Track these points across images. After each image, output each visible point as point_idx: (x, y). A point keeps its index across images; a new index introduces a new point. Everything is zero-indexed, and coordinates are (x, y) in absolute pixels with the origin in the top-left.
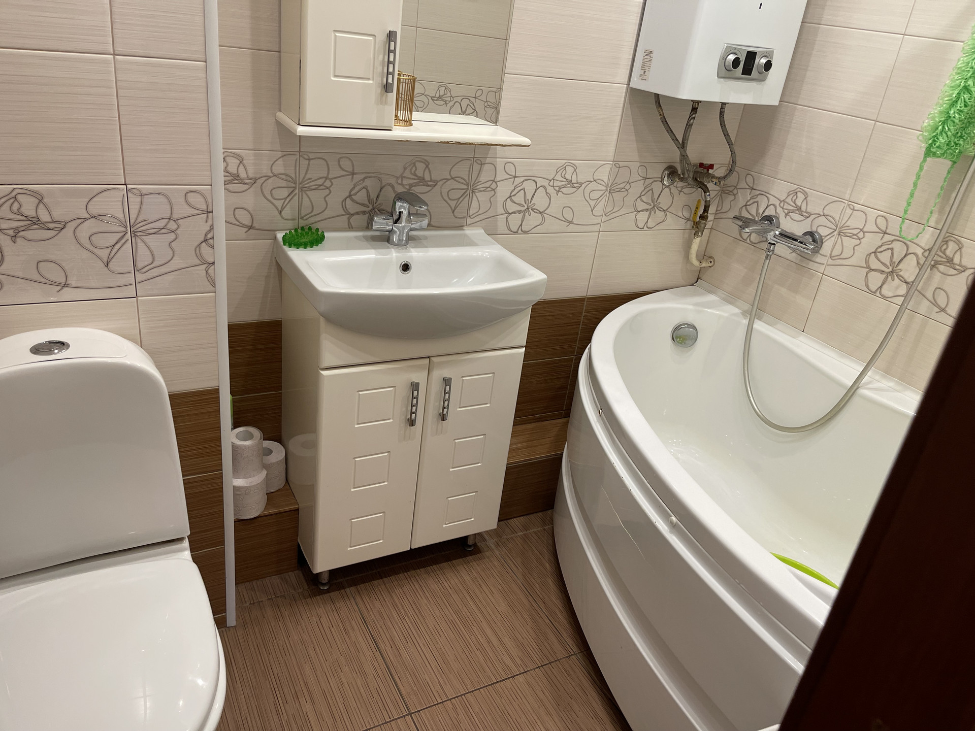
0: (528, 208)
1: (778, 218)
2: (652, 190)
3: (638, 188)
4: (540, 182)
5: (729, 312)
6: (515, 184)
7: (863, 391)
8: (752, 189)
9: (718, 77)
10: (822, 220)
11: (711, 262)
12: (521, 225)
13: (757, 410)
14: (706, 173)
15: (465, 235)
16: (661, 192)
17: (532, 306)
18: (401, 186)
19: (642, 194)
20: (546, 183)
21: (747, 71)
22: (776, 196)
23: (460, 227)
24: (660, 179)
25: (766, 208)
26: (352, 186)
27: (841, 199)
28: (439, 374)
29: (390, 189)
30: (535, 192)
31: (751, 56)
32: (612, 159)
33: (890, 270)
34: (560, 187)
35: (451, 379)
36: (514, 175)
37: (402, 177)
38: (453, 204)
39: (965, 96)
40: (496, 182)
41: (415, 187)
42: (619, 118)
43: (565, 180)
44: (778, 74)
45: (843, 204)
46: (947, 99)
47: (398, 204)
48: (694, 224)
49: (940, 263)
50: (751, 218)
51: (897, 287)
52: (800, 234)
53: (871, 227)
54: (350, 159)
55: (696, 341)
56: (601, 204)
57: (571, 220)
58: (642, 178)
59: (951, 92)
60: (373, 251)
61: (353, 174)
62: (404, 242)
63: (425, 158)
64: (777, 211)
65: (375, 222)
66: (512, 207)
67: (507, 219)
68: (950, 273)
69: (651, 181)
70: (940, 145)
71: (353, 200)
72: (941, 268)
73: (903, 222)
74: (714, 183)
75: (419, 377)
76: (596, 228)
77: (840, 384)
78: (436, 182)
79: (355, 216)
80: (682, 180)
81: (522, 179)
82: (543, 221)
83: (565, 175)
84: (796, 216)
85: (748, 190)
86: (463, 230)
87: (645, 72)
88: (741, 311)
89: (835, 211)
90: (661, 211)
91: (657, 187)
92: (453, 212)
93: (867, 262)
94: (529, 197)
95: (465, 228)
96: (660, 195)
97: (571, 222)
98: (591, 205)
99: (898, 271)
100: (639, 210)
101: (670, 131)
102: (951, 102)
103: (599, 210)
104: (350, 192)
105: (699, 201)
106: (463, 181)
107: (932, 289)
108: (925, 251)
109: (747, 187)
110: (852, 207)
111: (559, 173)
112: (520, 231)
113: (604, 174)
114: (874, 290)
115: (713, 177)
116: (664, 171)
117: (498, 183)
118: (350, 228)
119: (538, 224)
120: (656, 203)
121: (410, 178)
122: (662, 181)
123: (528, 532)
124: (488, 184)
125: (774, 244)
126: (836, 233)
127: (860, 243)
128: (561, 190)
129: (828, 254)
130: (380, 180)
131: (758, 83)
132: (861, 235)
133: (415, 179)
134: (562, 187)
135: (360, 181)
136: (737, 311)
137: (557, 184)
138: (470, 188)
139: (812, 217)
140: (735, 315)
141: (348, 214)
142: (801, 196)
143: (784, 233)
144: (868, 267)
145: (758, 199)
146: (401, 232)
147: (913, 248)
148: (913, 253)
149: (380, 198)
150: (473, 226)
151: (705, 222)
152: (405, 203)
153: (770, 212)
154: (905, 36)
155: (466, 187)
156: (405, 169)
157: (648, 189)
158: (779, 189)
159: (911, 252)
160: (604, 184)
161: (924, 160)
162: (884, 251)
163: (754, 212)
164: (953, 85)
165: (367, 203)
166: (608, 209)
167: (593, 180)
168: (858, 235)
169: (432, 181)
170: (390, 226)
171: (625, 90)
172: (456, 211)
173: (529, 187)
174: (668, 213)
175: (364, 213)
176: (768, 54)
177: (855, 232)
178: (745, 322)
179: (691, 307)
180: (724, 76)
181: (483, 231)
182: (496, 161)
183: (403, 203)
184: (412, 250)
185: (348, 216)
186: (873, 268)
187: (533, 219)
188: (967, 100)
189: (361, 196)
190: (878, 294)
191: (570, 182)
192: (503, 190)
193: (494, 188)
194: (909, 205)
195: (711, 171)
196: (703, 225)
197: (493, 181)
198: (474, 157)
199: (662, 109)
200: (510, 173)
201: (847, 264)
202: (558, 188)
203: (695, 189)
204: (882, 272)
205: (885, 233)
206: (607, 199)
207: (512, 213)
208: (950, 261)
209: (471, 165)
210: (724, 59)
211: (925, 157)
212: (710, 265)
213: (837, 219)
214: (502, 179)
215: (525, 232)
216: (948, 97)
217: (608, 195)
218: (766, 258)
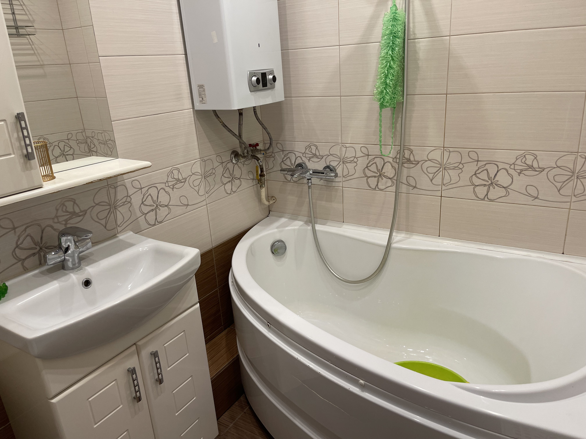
0: (157, 206)
1: (305, 164)
2: (228, 168)
3: (220, 170)
4: (159, 186)
5: (297, 225)
6: (143, 193)
7: (394, 245)
8: (283, 151)
9: (251, 91)
10: (331, 158)
11: (274, 199)
12: (156, 219)
13: (338, 276)
14: (255, 150)
15: (121, 240)
16: (234, 168)
17: (195, 274)
18: (58, 224)
19: (224, 173)
20: (163, 186)
21: (265, 85)
22: (299, 151)
23: (114, 236)
24: (230, 161)
25: (296, 159)
26: (17, 238)
27: (337, 144)
28: (145, 353)
29: (50, 229)
30: (158, 194)
31: (264, 75)
32: (198, 157)
33: (379, 174)
34: (173, 185)
35: (157, 351)
36: (140, 187)
37: (57, 217)
38: (103, 222)
39: (392, 71)
40: (129, 197)
41: (70, 221)
42: (195, 130)
43: (175, 180)
44: (279, 83)
45: (340, 146)
46: (383, 75)
47: (63, 239)
48: (258, 181)
49: (404, 163)
50: (289, 168)
51: (386, 183)
52: (322, 169)
53: (359, 154)
54: (8, 218)
55: (286, 250)
56: (202, 187)
57: (187, 204)
58: (220, 164)
59: (383, 71)
60: (55, 282)
61: (14, 228)
62: (77, 265)
63: (69, 197)
64: (303, 159)
65: (49, 259)
66: (145, 209)
67: (145, 218)
68: (411, 167)
69: (226, 163)
70: (387, 101)
71: (22, 249)
72: (405, 165)
73: (381, 147)
74: (262, 154)
75: (133, 362)
76: (204, 203)
77: (380, 246)
78: (85, 212)
79: (27, 260)
80: (244, 157)
81: (147, 188)
82: (170, 210)
83: (174, 177)
84: (315, 160)
85: (281, 152)
86: (117, 237)
87: (203, 99)
88: (304, 222)
89: (336, 150)
90: (237, 179)
91: (230, 165)
92: (105, 227)
93: (364, 173)
94: (155, 198)
95: (118, 235)
96: (233, 170)
97: (188, 205)
98: (196, 190)
99: (384, 173)
100: (225, 183)
101: (230, 131)
102: (385, 76)
103: (202, 192)
104: (17, 243)
105: (257, 167)
106: (105, 204)
107: (405, 178)
108: (394, 159)
109: (280, 151)
110: (345, 146)
111: (170, 176)
112: (157, 223)
113: (197, 168)
114: (374, 188)
115: (261, 150)
116: (231, 155)
117: (131, 197)
118: (26, 270)
119: (167, 214)
120: (233, 176)
121: (64, 216)
122: (232, 161)
123: (236, 420)
124: (124, 200)
125: (310, 179)
126: (341, 163)
127: (357, 164)
128: (174, 187)
129: (342, 176)
130: (39, 225)
131: (272, 90)
132: (355, 160)
133: (68, 215)
134: (175, 184)
135: (22, 232)
136: (301, 223)
137: (170, 184)
138: (112, 207)
139: (324, 158)
140: (301, 226)
141: (20, 261)
142: (313, 148)
143: (315, 171)
144: (366, 176)
145: (289, 155)
146: (73, 257)
147: (387, 159)
148: (388, 162)
149: (44, 238)
150: (123, 232)
151: (264, 178)
152: (69, 236)
153: (299, 161)
154: (340, 46)
155: (109, 207)
156: (57, 210)
157: (226, 169)
158: (299, 147)
159: (386, 161)
160: (199, 174)
161: (381, 111)
162: (372, 165)
163: (289, 163)
164: (382, 66)
165: (34, 246)
166: (207, 189)
167: (192, 174)
168: (354, 160)
169: (81, 212)
170: (63, 256)
171: (192, 113)
172: (107, 226)
173: (153, 192)
174: (241, 179)
175: (34, 254)
176: (271, 72)
177: (352, 159)
178: (310, 228)
179: (276, 230)
180: (253, 90)
181: (132, 233)
182: (125, 182)
183: (67, 237)
184: (87, 268)
185: (21, 262)
186: (369, 176)
187: (163, 212)
188: (393, 73)
189: (28, 243)
190: (377, 189)
191: (178, 180)
192: (136, 200)
193: (129, 201)
194: (381, 137)
195: (258, 147)
196: (263, 180)
197: (127, 196)
198: (108, 185)
199: (220, 119)
200: (137, 187)
201: (353, 178)
202: (172, 186)
203: (251, 161)
204: (375, 177)
205: (368, 155)
206: (204, 183)
207: (147, 213)
208: (409, 160)
209: (107, 191)
210: (250, 80)
211: (380, 109)
212: (274, 201)
213: (339, 155)
214: (133, 193)
215: (161, 222)
216: (383, 74)
217: (204, 180)
218: (309, 188)
